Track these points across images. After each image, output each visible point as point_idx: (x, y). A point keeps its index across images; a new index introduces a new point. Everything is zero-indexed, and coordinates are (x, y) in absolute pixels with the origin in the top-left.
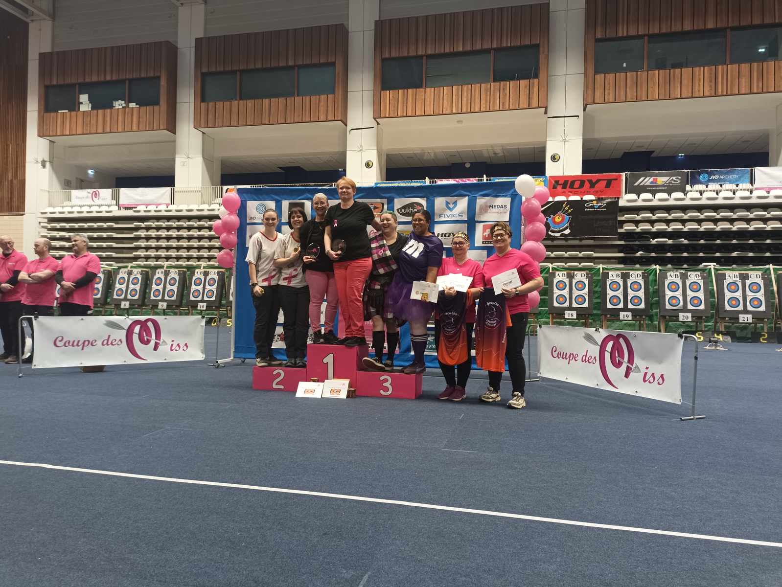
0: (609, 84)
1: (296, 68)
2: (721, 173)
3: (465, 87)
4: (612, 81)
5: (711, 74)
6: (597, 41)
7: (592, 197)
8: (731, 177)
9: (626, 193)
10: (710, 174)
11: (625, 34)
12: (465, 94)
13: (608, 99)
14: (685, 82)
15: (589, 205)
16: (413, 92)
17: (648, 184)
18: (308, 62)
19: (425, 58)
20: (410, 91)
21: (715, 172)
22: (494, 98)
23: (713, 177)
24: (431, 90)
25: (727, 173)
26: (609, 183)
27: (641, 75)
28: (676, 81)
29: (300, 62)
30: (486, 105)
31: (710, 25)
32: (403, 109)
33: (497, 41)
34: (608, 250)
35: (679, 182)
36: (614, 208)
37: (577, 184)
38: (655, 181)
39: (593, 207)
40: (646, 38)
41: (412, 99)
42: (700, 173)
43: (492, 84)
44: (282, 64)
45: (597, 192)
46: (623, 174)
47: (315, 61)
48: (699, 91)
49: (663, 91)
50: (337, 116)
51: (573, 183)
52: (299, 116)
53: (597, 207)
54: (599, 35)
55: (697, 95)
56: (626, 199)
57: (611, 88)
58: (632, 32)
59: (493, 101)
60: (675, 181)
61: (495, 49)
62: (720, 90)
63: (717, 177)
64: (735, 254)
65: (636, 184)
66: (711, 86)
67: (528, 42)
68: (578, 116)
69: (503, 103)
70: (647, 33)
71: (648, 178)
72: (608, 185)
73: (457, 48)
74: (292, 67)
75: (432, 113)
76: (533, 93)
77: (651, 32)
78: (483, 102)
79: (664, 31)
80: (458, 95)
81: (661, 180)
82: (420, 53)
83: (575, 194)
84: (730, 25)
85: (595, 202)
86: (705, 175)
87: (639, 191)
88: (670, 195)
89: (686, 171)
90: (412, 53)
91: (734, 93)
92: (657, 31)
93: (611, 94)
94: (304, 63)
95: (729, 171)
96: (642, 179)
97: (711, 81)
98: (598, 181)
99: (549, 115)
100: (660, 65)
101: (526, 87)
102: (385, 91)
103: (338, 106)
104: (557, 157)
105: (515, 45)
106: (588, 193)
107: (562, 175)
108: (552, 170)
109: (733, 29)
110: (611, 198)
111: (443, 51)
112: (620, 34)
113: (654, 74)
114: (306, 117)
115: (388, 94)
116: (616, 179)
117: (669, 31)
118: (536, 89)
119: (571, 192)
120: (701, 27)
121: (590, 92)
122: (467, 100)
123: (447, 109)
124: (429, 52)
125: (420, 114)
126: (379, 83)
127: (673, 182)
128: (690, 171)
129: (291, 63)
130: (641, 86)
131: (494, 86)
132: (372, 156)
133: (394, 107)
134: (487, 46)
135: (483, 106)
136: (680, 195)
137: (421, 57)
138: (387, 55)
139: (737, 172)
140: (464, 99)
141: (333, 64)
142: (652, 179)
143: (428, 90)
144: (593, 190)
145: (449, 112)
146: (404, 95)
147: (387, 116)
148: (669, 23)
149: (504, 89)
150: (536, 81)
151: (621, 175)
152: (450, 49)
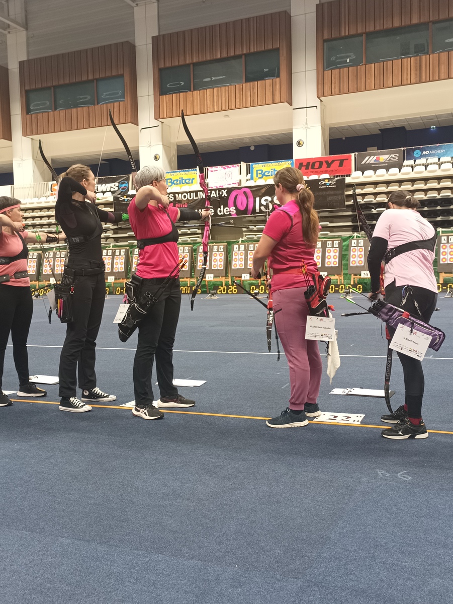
0: (335, 78)
2: (430, 149)
3: (223, 89)
4: (337, 76)
5: (416, 63)
6: (325, 41)
8: (439, 152)
9: (355, 171)
10: (422, 150)
11: (347, 34)
12: (223, 94)
13: (335, 92)
14: (395, 72)
15: (322, 183)
16: (183, 95)
17: (371, 162)
18: (104, 76)
19: (192, 66)
20: (181, 94)
21: (426, 148)
22: (246, 96)
23: (424, 153)
24: (197, 93)
25: (436, 148)
26: (341, 163)
27: (360, 69)
28: (389, 72)
29: (97, 77)
30: (240, 103)
31: (415, 21)
32: (177, 110)
33: (246, 47)
35: (397, 158)
36: (342, 185)
37: (317, 165)
38: (378, 159)
39: (325, 185)
40: (364, 35)
41: (183, 101)
42: (414, 150)
43: (244, 85)
44: (84, 78)
45: (332, 171)
46: (353, 155)
47: (108, 74)
48: (407, 79)
49: (378, 82)
50: (128, 120)
51: (314, 164)
52: (99, 121)
53: (328, 184)
54: (326, 37)
55: (405, 83)
57: (337, 82)
58: (353, 32)
59: (246, 99)
60: (394, 158)
61: (245, 55)
62: (424, 78)
63: (427, 152)
65: (363, 163)
66: (416, 74)
67: (270, 47)
68: (316, 106)
69: (253, 100)
70: (364, 31)
71: (372, 157)
72: (341, 165)
73: (216, 56)
74: (92, 81)
75: (199, 112)
76: (276, 90)
77: (367, 30)
78: (238, 100)
79: (378, 28)
80: (218, 96)
81: (384, 158)
82: (187, 62)
83: (316, 173)
84: (431, 19)
85: (327, 181)
86: (417, 151)
88: (388, 171)
89: (403, 149)
90: (182, 63)
91: (435, 79)
92: (372, 29)
93: (337, 88)
94: (101, 76)
95: (438, 146)
96: (367, 158)
97: (416, 70)
98: (333, 161)
99: (295, 106)
101: (270, 86)
102: (162, 96)
103: (128, 111)
104: (301, 143)
105: (261, 50)
106: (326, 172)
107: (306, 157)
108: (298, 153)
109: (434, 22)
110: (339, 176)
111: (205, 59)
112: (343, 34)
113: (371, 67)
114: (104, 122)
115: (164, 98)
117: (382, 28)
118: (278, 86)
120: (408, 23)
121: (320, 87)
122: (225, 99)
123: (210, 108)
124: (195, 61)
125: (189, 114)
126: (157, 89)
127: (392, 159)
128: (406, 148)
129: (91, 77)
130: (361, 79)
131: (246, 87)
132: (159, 150)
133: (170, 109)
134: (239, 52)
135: (238, 104)
136: (395, 170)
137: (189, 65)
138: (162, 66)
139: (444, 147)
140: (223, 99)
141: (122, 76)
142: (375, 158)
143: (195, 92)
144: (329, 169)
145: (212, 110)
146: (177, 98)
147: (165, 117)
148: (382, 21)
149: (253, 88)
150: (278, 79)
151: (351, 156)
152: (210, 57)
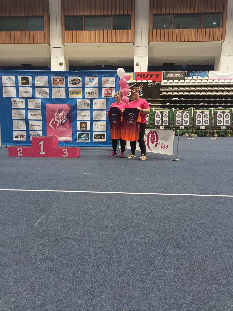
0: (158, 34)
1: (25, 17)
2: (197, 73)
3: (101, 31)
4: (159, 33)
5: (196, 32)
6: (154, 15)
7: (151, 81)
8: (201, 74)
9: (163, 80)
10: (194, 73)
11: (165, 13)
12: (101, 34)
13: (158, 40)
14: (186, 35)
15: (150, 84)
16: (79, 32)
17: (171, 76)
18: (31, 15)
19: (83, 17)
20: (78, 31)
21: (196, 72)
22: (113, 37)
23: (195, 74)
24: (86, 32)
25: (200, 73)
26: (157, 76)
27: (170, 31)
28: (183, 34)
29: (27, 15)
30: (110, 40)
31: (196, 11)
32: (75, 39)
33: (114, 12)
34: (157, 102)
35: (183, 76)
36: (159, 86)
37: (146, 76)
38: (174, 75)
39: (151, 85)
40: (173, 15)
41: (79, 35)
42: (190, 73)
43: (112, 31)
44: (19, 15)
45: (153, 79)
46: (163, 72)
47: (34, 14)
48: (191, 39)
49: (178, 38)
50: (46, 41)
51: (144, 75)
52: (28, 40)
53: (153, 85)
54: (155, 12)
55: (190, 41)
56: (164, 82)
57: (159, 36)
58: (168, 12)
59: (113, 38)
60: (181, 75)
61: (113, 15)
62: (199, 39)
63: (196, 74)
64: (201, 104)
65: (167, 76)
66: (195, 37)
67: (126, 13)
68: (146, 47)
69: (117, 39)
70: (173, 13)
71: (172, 74)
72: (157, 77)
73: (97, 13)
74: (24, 17)
75: (87, 42)
76: (129, 36)
77: (174, 13)
78: (108, 38)
79: (179, 12)
80: (98, 35)
81: (177, 75)
82: (81, 14)
83: (145, 80)
84: (203, 12)
85: (152, 83)
86: (192, 73)
87: (168, 79)
88: (179, 81)
89: (185, 71)
90: (78, 14)
91: (203, 41)
92: (177, 12)
93: (159, 38)
94: (29, 15)
95: (201, 72)
96: (170, 74)
97: (195, 35)
98: (153, 75)
99: (135, 45)
100: (178, 27)
101: (126, 33)
102: (67, 31)
103: (46, 37)
104: (138, 64)
105: (121, 14)
106: (150, 79)
107: (140, 72)
108: (137, 69)
109: (205, 14)
110: (158, 82)
111: (91, 14)
112: (163, 13)
113: (175, 31)
114: (31, 41)
115: (68, 32)
116: (160, 74)
117: (181, 13)
118: (130, 34)
119: (143, 79)
120: (193, 12)
121: (151, 37)
122: (102, 37)
123: (93, 41)
124: (85, 14)
125: (82, 42)
126: (64, 27)
127: (180, 76)
128: (187, 71)
129: (23, 15)
130: (170, 36)
131: (113, 32)
132: (62, 60)
133: (71, 38)
134: (110, 13)
135: (109, 40)
136: (182, 81)
137: (82, 16)
138: (67, 14)
139: (203, 72)
140: (101, 37)
141: (42, 17)
142: (173, 75)
143: (85, 31)
144: (151, 78)
145: (94, 42)
146: (75, 33)
147: (68, 42)
148: (181, 9)
149: (117, 33)
150: (130, 30)
151: (162, 73)
152: (94, 14)
